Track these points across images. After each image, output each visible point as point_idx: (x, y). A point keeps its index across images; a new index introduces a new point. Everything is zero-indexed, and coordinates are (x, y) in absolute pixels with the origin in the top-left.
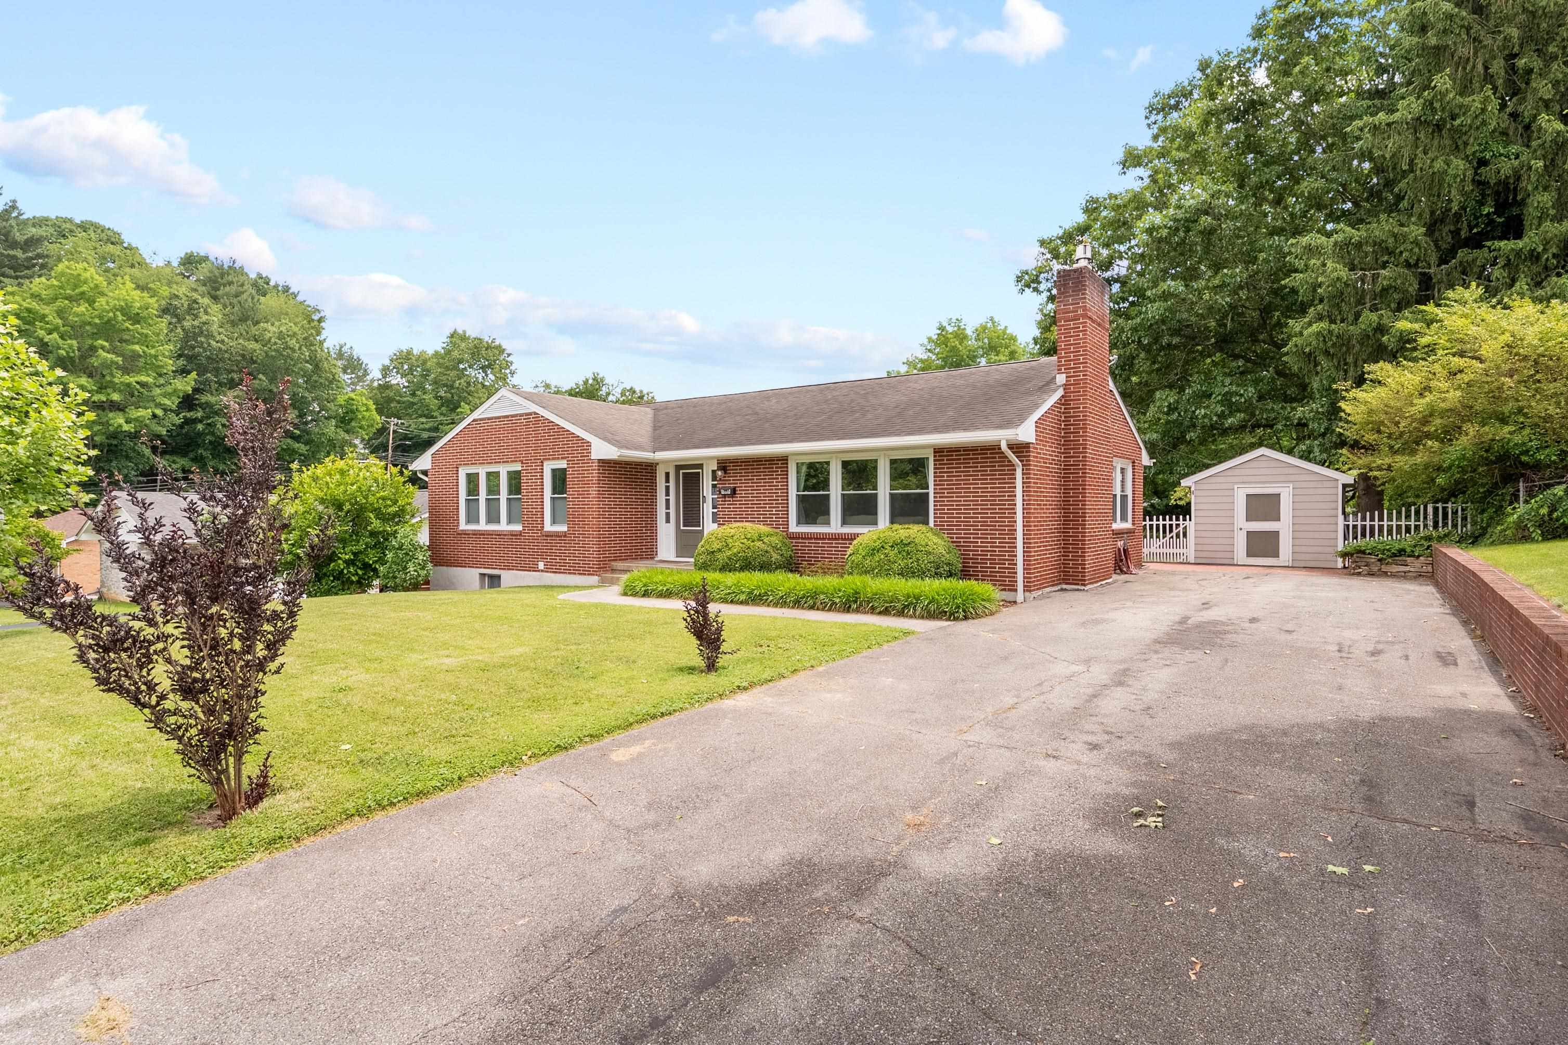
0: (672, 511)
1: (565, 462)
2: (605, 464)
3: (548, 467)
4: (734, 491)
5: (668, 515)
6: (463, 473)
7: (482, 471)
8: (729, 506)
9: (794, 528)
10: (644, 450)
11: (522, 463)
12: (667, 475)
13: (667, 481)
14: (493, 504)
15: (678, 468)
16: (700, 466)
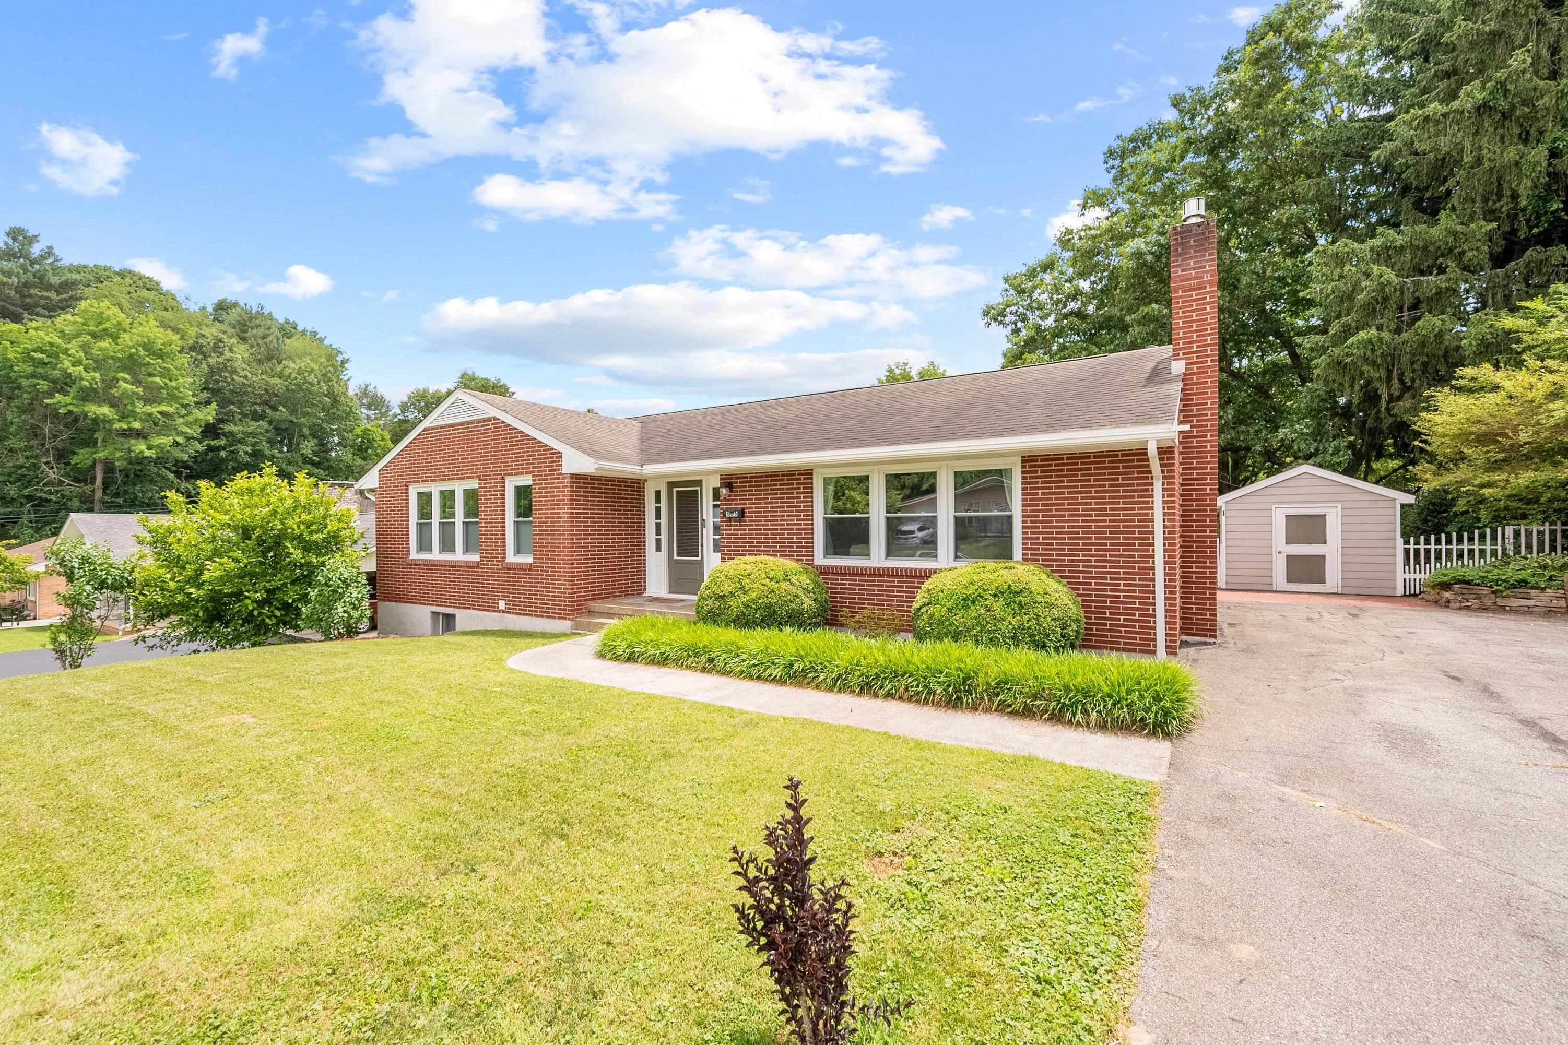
0: (664, 537)
1: (530, 477)
2: (578, 479)
3: (511, 483)
4: (742, 513)
5: (658, 542)
6: (413, 492)
7: (435, 489)
8: (735, 532)
9: (820, 559)
10: (629, 462)
11: (479, 477)
12: (658, 493)
13: (658, 500)
14: (447, 529)
15: (671, 485)
16: (699, 483)
